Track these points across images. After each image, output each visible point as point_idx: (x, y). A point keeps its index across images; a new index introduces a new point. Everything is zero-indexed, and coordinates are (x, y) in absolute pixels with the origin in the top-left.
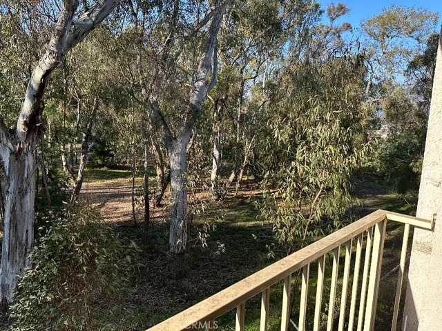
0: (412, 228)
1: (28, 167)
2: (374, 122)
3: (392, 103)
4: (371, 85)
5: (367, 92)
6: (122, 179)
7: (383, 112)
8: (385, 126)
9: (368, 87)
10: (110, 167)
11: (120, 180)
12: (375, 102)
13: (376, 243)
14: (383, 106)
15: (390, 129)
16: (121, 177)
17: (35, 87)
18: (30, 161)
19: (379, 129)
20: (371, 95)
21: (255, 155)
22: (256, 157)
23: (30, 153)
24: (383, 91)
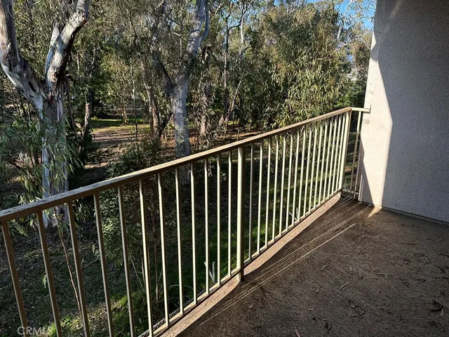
0: (362, 113)
1: (60, 113)
2: (345, 66)
3: (361, 48)
4: (342, 31)
5: (338, 37)
6: (114, 127)
7: (353, 56)
8: (355, 70)
9: (340, 32)
10: (99, 117)
11: (112, 128)
12: (345, 46)
13: (348, 119)
14: (353, 50)
15: (360, 72)
16: (113, 125)
17: (65, 41)
18: (60, 107)
19: (349, 73)
20: (343, 40)
21: (241, 100)
22: (242, 101)
23: (60, 100)
24: (353, 36)
